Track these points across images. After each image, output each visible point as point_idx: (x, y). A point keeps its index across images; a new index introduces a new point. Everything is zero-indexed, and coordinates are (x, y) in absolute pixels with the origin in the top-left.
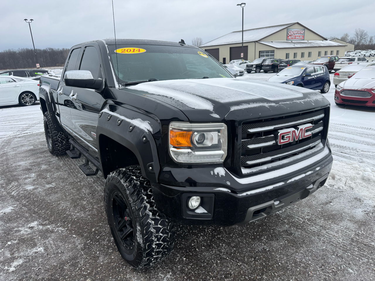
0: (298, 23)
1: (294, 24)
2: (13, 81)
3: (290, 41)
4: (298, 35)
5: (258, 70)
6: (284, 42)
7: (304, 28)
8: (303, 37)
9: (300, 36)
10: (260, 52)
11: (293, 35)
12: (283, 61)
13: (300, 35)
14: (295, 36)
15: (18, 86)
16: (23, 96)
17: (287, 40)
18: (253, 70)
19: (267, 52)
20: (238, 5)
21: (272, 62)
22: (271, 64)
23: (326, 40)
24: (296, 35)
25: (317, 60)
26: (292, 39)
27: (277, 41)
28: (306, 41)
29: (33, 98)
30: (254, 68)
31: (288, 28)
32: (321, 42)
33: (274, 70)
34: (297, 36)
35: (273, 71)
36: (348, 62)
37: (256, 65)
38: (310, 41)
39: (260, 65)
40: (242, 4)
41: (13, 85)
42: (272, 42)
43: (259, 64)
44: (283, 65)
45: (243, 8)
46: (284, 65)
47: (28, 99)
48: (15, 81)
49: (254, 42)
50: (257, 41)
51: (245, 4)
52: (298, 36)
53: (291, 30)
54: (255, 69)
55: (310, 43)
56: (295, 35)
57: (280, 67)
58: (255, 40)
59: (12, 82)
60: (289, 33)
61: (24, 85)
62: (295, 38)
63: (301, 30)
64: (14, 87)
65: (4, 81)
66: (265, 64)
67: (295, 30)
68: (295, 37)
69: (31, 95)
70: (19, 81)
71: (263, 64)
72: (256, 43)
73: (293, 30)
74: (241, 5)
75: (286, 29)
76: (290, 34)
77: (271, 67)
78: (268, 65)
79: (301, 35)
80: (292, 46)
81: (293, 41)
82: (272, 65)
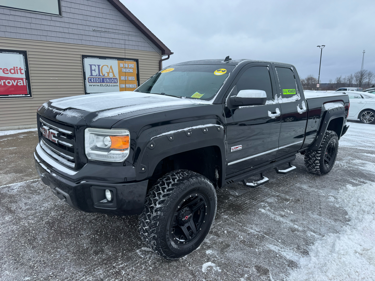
2: (361, 97)
15: (363, 102)
16: (364, 113)
29: (373, 117)
41: (358, 101)
47: (368, 117)
48: (363, 97)
59: (359, 98)
61: (369, 102)
64: (358, 103)
65: (353, 96)
69: (373, 114)
70: (367, 98)
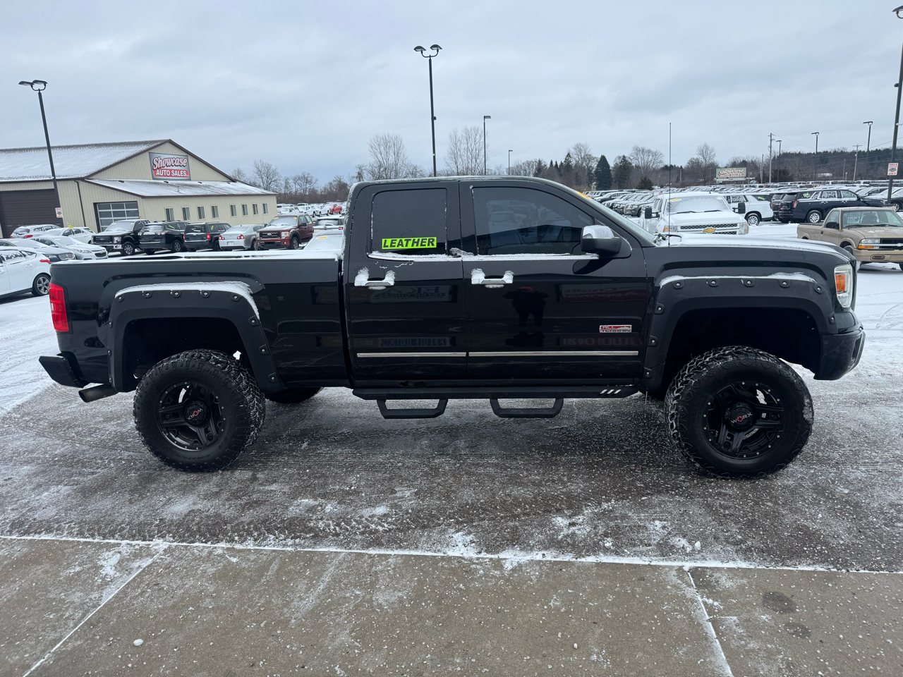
0: (171, 142)
1: (164, 142)
3: (162, 182)
4: (175, 168)
5: (129, 248)
6: (150, 183)
7: (186, 154)
8: (187, 173)
9: (180, 170)
10: (95, 204)
11: (166, 168)
12: (193, 227)
13: (179, 168)
14: (171, 170)
17: (154, 179)
18: (114, 248)
19: (118, 205)
20: (22, 83)
21: (165, 229)
22: (163, 233)
23: (234, 181)
24: (171, 168)
25: (271, 222)
26: (164, 176)
27: (133, 180)
28: (196, 183)
30: (118, 243)
31: (151, 151)
32: (226, 185)
33: (173, 247)
34: (175, 170)
35: (169, 249)
36: (338, 226)
37: (122, 236)
38: (204, 183)
39: (132, 236)
40: (36, 82)
42: (123, 182)
43: (129, 234)
44: (195, 234)
45: (40, 94)
46: (197, 235)
49: (75, 180)
50: (82, 179)
51: (45, 83)
52: (177, 170)
53: (158, 155)
54: (120, 247)
55: (208, 187)
56: (168, 168)
57: (187, 239)
58: (76, 176)
60: (155, 163)
62: (171, 176)
63: (180, 157)
66: (146, 233)
67: (166, 155)
68: (171, 173)
71: (140, 234)
72: (81, 183)
73: (163, 157)
74: (32, 84)
75: (147, 153)
76: (158, 166)
77: (164, 241)
78: (156, 237)
79: (182, 168)
80: (173, 192)
81: (170, 182)
82: (166, 234)
